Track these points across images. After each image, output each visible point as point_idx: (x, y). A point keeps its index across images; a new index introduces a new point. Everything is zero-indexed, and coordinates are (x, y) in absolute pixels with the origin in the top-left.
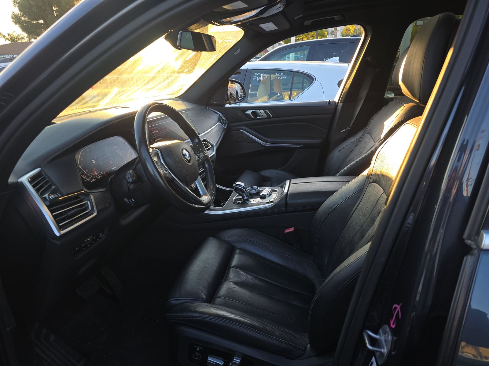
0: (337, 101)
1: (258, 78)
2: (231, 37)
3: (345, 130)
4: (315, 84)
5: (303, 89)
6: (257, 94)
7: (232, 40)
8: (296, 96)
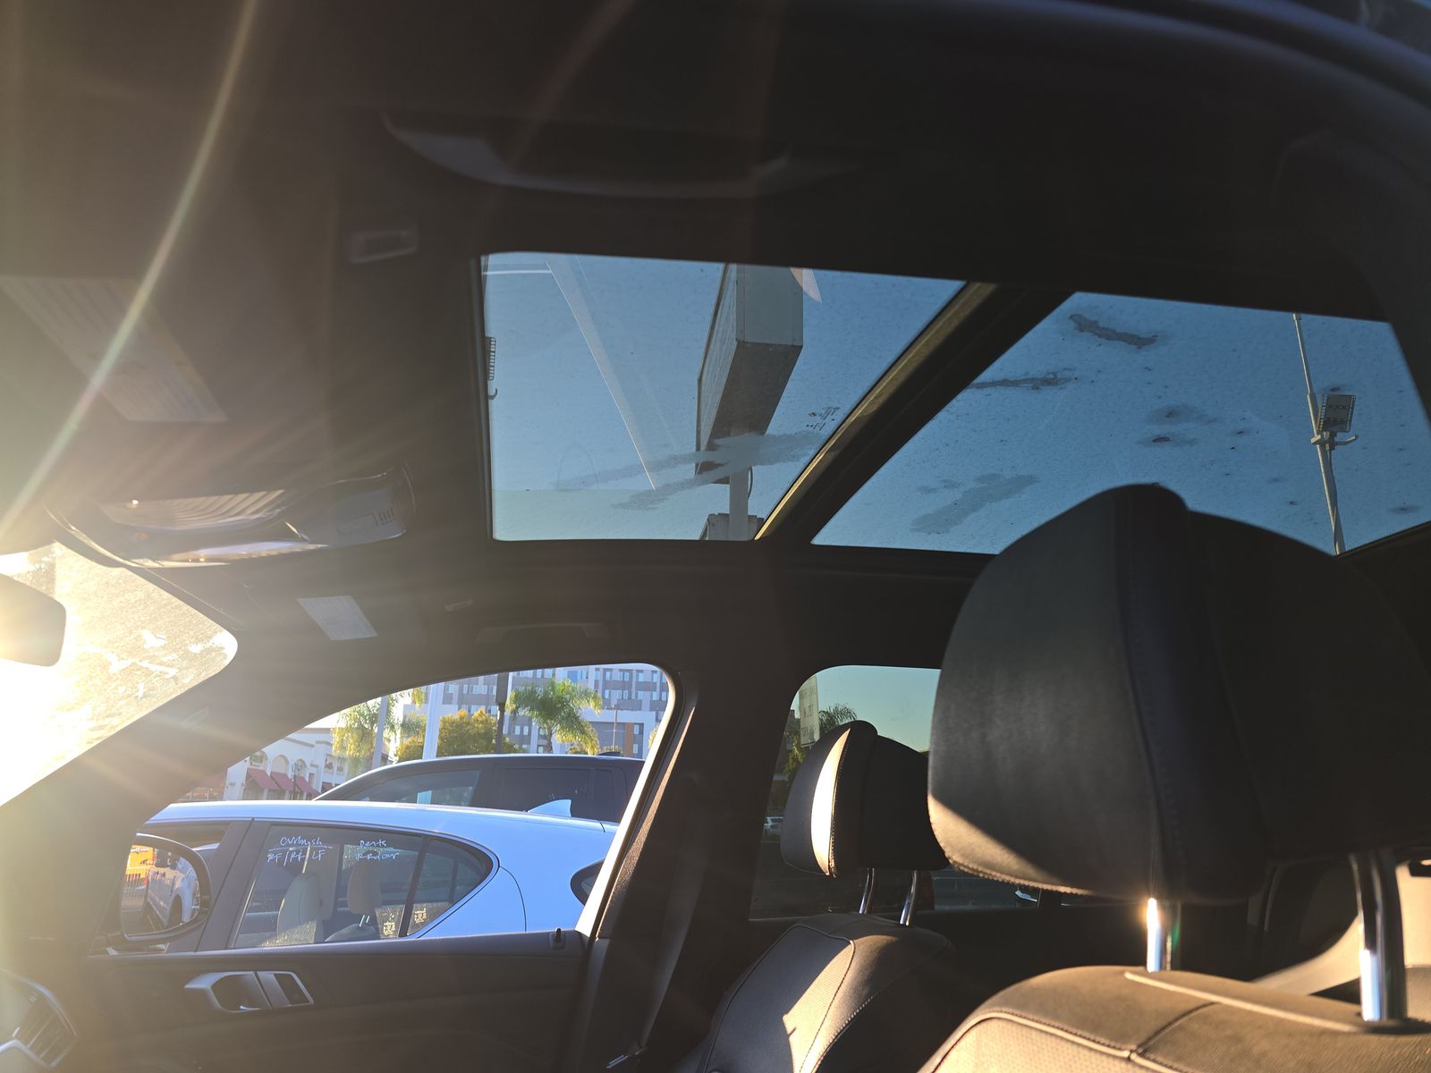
0: (587, 932)
1: (289, 857)
2: (175, 656)
3: (622, 1058)
4: (495, 884)
5: (453, 899)
6: (275, 917)
7: (180, 669)
8: (424, 924)
